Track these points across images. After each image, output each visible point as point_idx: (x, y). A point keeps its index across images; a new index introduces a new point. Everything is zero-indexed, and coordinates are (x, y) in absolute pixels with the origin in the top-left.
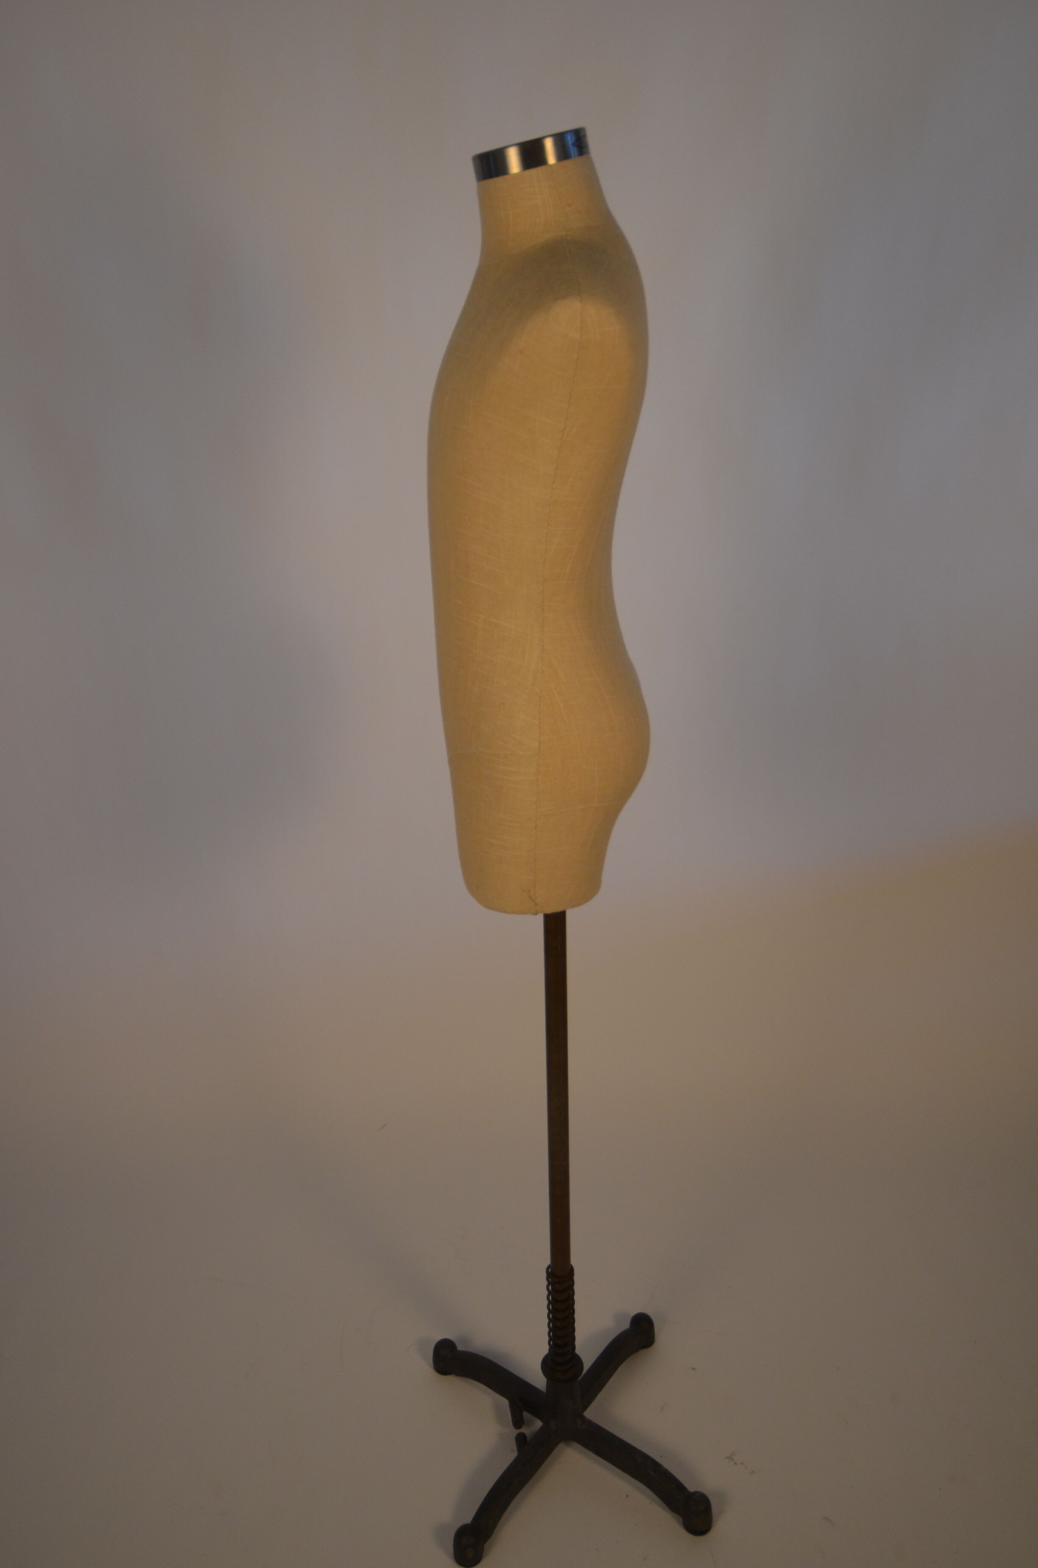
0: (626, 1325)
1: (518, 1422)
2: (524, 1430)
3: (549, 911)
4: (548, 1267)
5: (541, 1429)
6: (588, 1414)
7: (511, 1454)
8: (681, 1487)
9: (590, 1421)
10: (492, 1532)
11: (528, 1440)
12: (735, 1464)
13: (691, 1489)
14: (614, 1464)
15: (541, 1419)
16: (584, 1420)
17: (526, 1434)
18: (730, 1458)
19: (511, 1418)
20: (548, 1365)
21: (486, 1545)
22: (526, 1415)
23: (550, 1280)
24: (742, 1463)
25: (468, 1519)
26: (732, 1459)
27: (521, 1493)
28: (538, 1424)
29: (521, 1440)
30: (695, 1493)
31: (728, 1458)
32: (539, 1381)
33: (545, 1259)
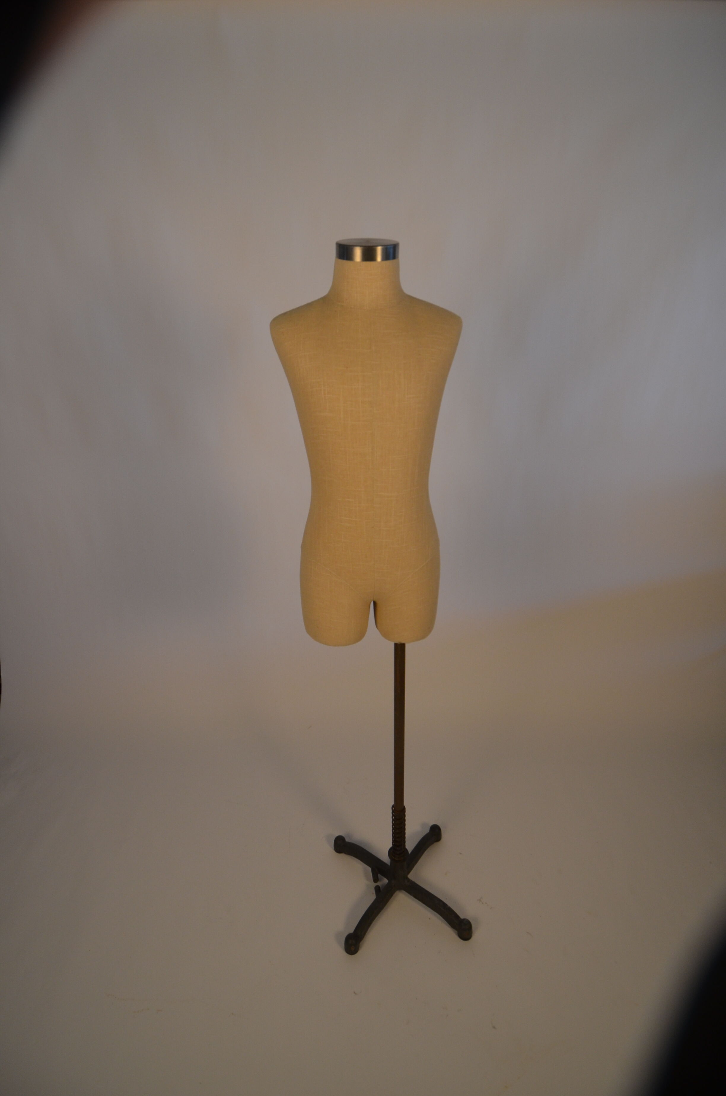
0: (427, 831)
1: (376, 880)
2: (379, 884)
3: (397, 642)
4: (393, 807)
5: (388, 884)
6: (411, 876)
7: (373, 897)
8: (457, 917)
9: (411, 880)
10: (364, 937)
11: (381, 890)
12: (483, 903)
13: (462, 917)
14: (423, 903)
15: (387, 879)
16: (409, 880)
17: (380, 886)
18: (480, 900)
19: (372, 877)
20: (392, 852)
21: (361, 944)
22: (379, 876)
23: (394, 814)
24: (486, 903)
25: (352, 930)
26: (481, 901)
27: (377, 917)
28: (385, 881)
29: (377, 889)
30: (464, 919)
31: (479, 900)
32: (385, 857)
33: (391, 801)
